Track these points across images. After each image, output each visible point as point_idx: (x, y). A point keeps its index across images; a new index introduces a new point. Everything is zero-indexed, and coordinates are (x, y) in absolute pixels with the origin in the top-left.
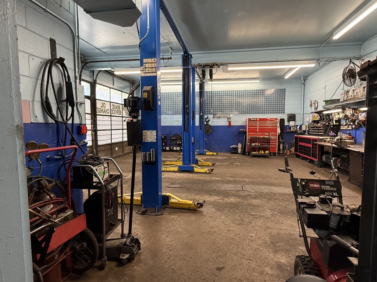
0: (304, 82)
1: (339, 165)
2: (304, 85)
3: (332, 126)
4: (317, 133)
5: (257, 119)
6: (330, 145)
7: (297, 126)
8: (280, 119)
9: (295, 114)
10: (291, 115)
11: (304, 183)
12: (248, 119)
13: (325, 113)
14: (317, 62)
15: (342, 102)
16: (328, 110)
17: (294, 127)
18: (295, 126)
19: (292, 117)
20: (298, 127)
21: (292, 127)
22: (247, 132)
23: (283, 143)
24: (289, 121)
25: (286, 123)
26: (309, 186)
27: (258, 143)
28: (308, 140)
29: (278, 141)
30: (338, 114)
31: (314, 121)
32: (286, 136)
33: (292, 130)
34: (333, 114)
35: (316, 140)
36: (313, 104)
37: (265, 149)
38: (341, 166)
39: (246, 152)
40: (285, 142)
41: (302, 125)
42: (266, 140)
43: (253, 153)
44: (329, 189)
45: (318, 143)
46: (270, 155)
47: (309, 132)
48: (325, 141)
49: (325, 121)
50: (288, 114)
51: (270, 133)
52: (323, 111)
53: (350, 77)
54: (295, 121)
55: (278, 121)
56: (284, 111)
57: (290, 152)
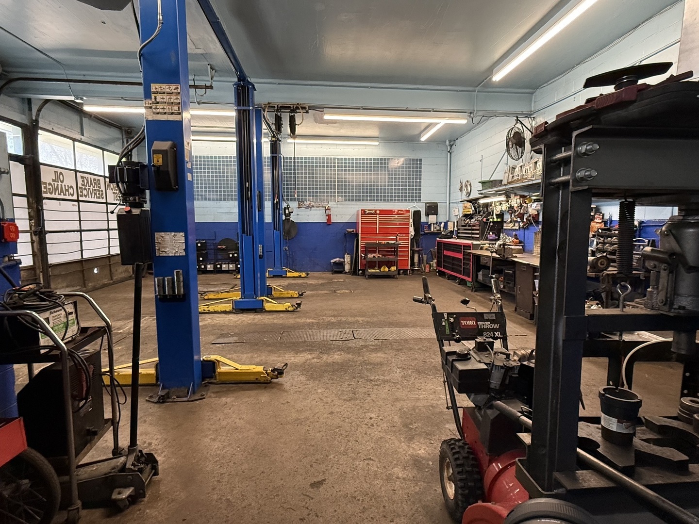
0: (451, 148)
1: (502, 286)
2: (451, 153)
3: (491, 224)
4: (470, 235)
5: (376, 210)
6: (489, 254)
7: (440, 223)
8: (414, 211)
9: (437, 203)
10: (430, 204)
11: (452, 320)
12: (362, 210)
13: (482, 201)
14: (470, 116)
15: (505, 185)
17: (435, 226)
18: (437, 223)
19: (432, 209)
20: (442, 225)
21: (432, 225)
22: (360, 234)
23: (418, 252)
24: (427, 215)
25: (423, 219)
26: (460, 323)
27: (378, 253)
28: (457, 247)
29: (411, 250)
30: (501, 204)
31: (466, 216)
32: (423, 241)
33: (432, 230)
34: (493, 205)
35: (468, 247)
36: (464, 187)
37: (389, 264)
38: (504, 287)
39: (359, 270)
40: (421, 250)
41: (448, 221)
42: (392, 248)
43: (370, 271)
44: (489, 327)
45: (471, 251)
46: (399, 274)
47: (459, 233)
48: (482, 249)
49: (482, 216)
50: (426, 203)
51: (398, 235)
52: (478, 199)
53: (516, 145)
54: (437, 215)
55: (411, 215)
56: (420, 197)
57: (430, 268)
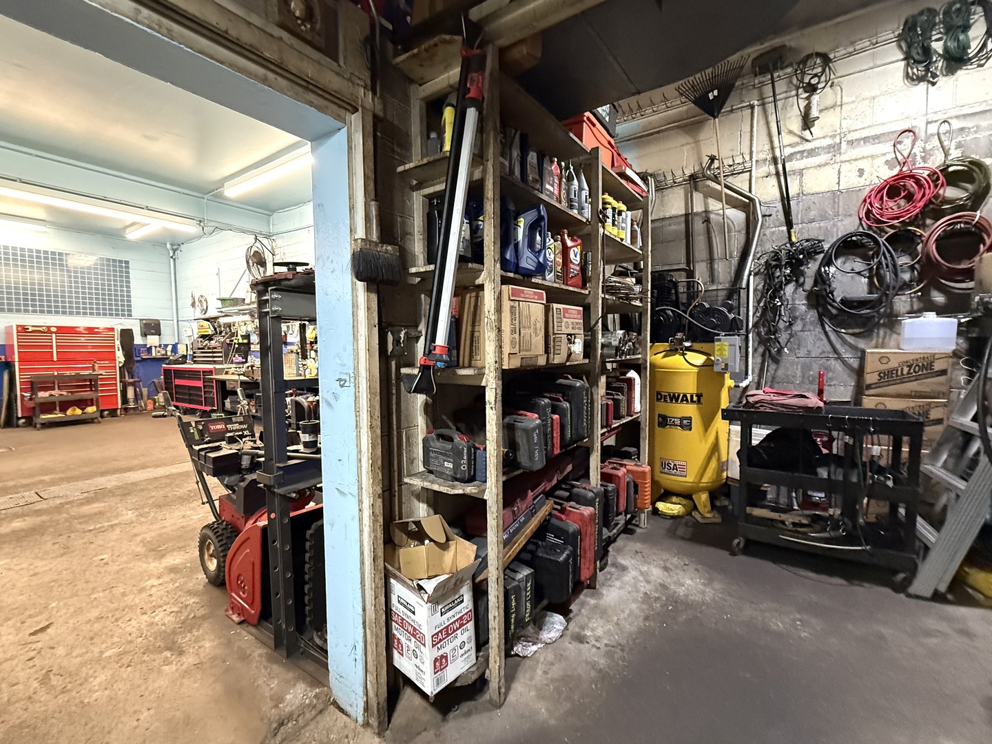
16: (226, 316)
